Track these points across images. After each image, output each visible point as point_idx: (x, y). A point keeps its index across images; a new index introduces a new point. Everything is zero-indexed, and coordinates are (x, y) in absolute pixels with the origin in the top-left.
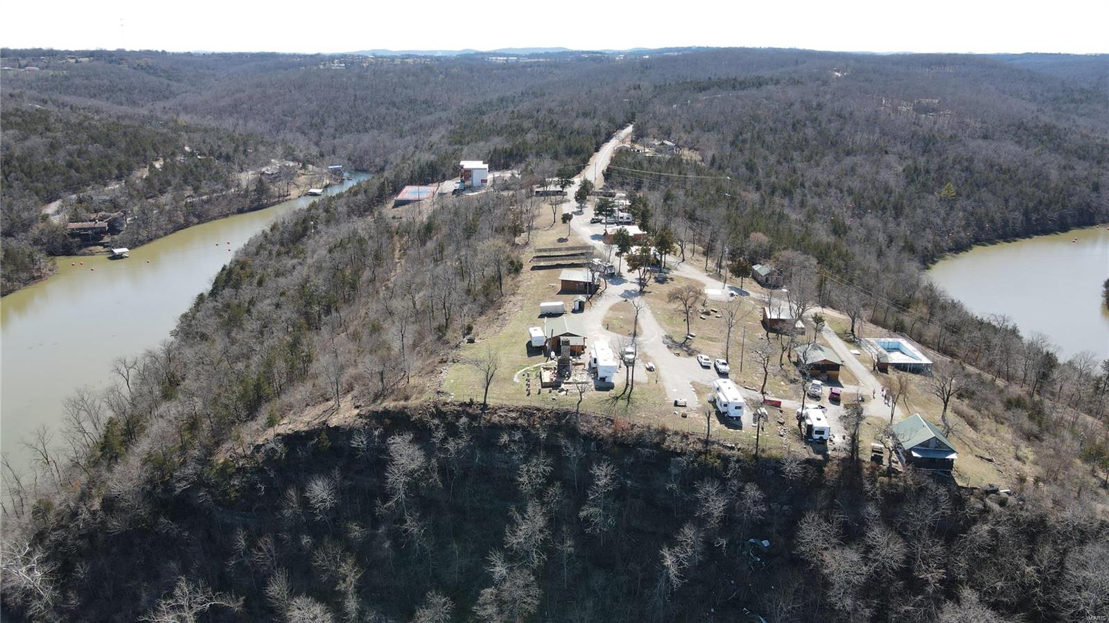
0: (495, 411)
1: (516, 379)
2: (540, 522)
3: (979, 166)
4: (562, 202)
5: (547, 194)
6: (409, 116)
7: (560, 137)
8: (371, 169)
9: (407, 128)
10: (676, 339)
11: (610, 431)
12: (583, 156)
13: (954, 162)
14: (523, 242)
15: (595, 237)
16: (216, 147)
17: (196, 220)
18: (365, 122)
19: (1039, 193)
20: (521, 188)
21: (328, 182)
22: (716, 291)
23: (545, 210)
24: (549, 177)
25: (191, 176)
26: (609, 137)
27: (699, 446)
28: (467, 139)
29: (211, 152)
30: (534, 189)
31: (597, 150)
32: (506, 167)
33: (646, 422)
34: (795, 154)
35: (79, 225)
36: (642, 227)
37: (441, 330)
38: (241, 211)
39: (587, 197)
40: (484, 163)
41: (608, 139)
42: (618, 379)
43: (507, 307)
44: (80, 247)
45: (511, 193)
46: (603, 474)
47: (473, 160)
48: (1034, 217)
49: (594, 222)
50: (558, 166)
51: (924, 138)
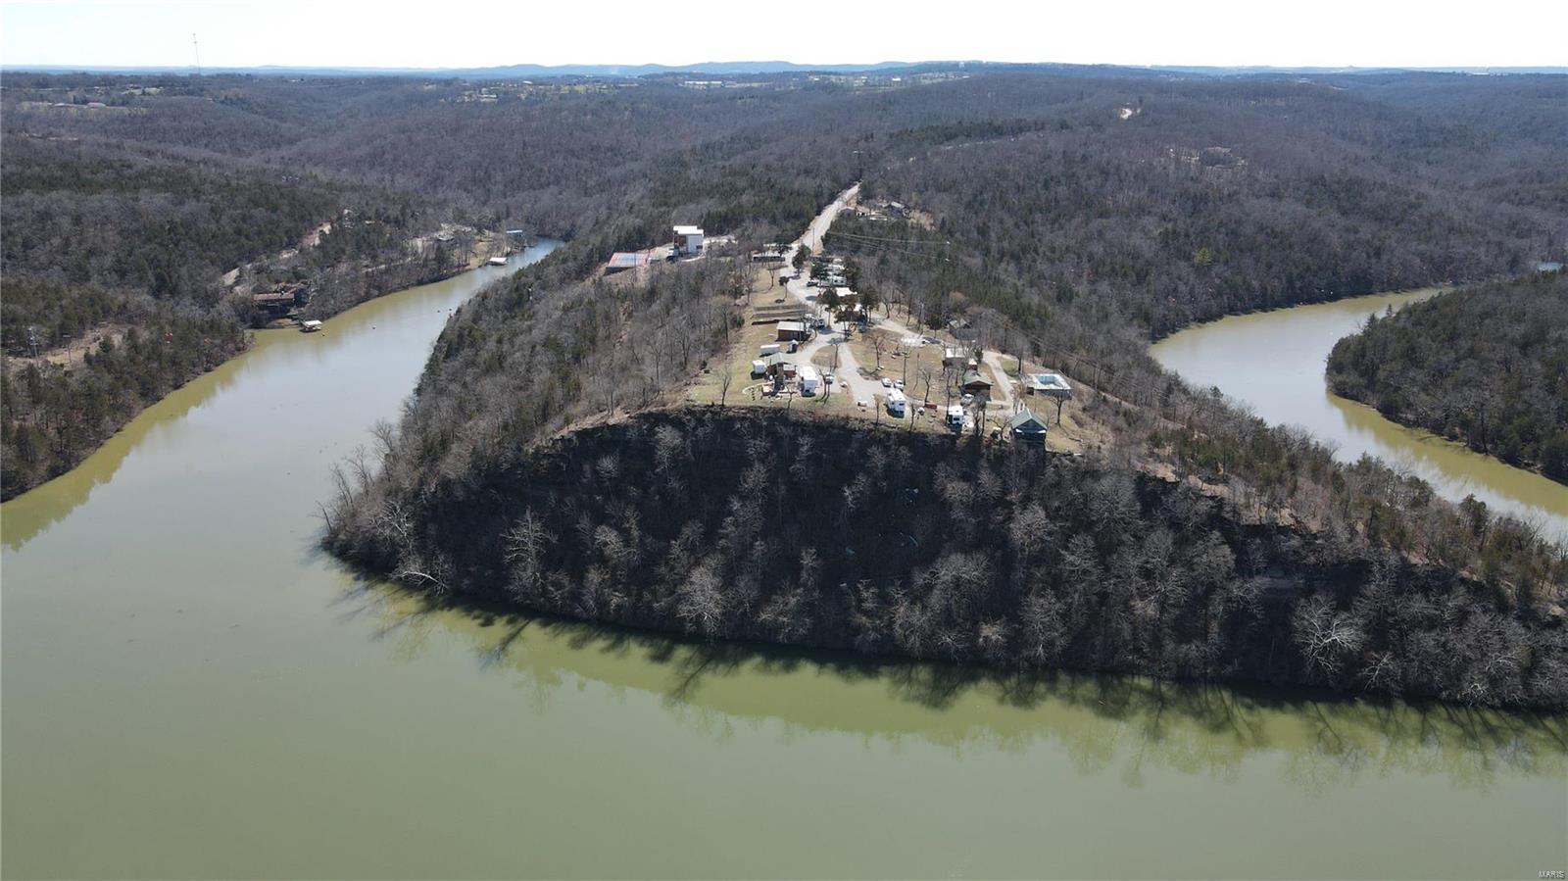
0: (730, 409)
1: (744, 392)
2: (762, 476)
3: (1249, 229)
4: (780, 267)
5: (765, 259)
6: (593, 167)
7: (779, 199)
8: (554, 234)
9: (591, 183)
10: (868, 370)
11: (811, 419)
12: (803, 220)
13: (1221, 224)
14: (744, 303)
15: (809, 298)
16: (382, 210)
17: (376, 292)
18: (540, 177)
19: (1309, 259)
20: (740, 254)
21: (509, 249)
22: (912, 340)
23: (764, 275)
24: (767, 243)
25: (365, 244)
26: (832, 199)
27: (872, 427)
28: (673, 200)
29: (378, 216)
30: (751, 252)
31: (819, 213)
32: (720, 232)
33: (836, 413)
34: (1038, 216)
35: (265, 296)
36: (852, 288)
37: (683, 365)
38: (421, 283)
39: (805, 263)
40: (698, 228)
41: (831, 201)
42: (819, 391)
43: (734, 351)
44: (269, 320)
45: (729, 259)
46: (805, 443)
47: (685, 225)
48: (1298, 284)
49: (810, 285)
50: (776, 231)
51: (1196, 196)
